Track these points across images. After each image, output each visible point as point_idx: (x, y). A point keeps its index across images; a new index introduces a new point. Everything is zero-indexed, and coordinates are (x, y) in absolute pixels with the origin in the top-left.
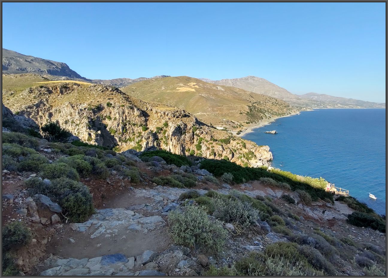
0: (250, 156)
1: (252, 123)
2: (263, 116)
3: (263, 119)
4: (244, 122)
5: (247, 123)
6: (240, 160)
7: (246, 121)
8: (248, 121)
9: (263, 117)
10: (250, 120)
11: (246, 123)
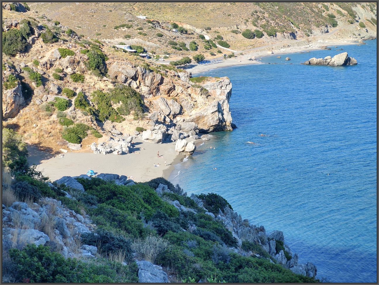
1: (272, 34)
2: (339, 12)
3: (335, 25)
4: (234, 32)
5: (249, 35)
7: (243, 28)
8: (253, 29)
9: (337, 16)
10: (264, 22)
11: (244, 35)
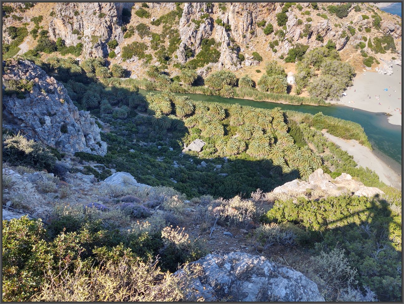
0: (383, 46)
6: (359, 51)
